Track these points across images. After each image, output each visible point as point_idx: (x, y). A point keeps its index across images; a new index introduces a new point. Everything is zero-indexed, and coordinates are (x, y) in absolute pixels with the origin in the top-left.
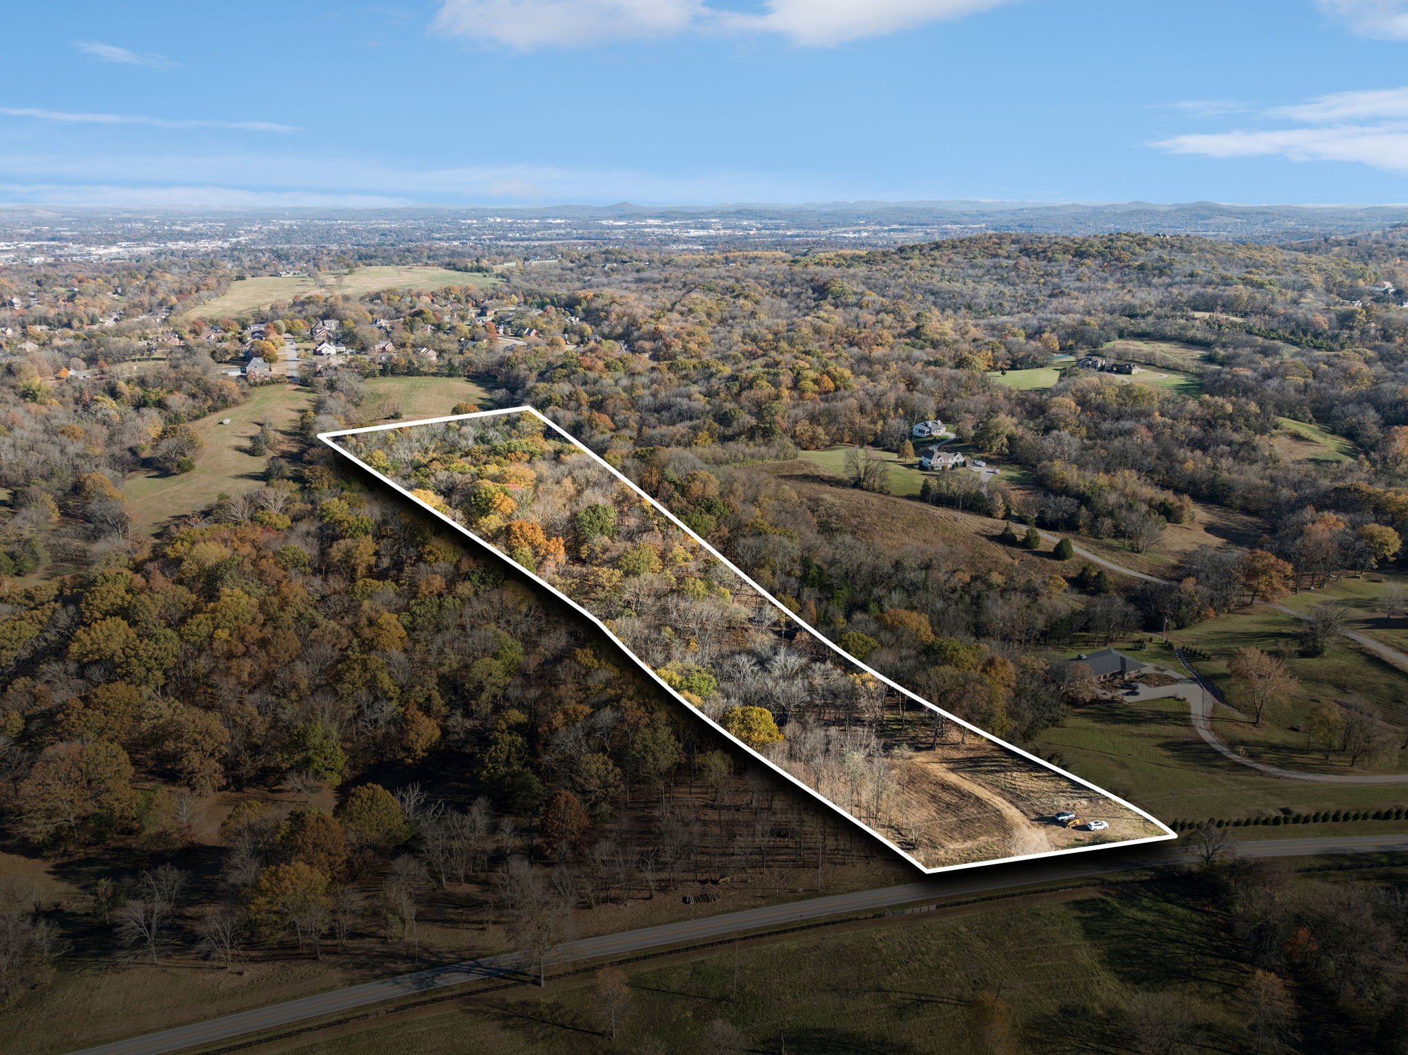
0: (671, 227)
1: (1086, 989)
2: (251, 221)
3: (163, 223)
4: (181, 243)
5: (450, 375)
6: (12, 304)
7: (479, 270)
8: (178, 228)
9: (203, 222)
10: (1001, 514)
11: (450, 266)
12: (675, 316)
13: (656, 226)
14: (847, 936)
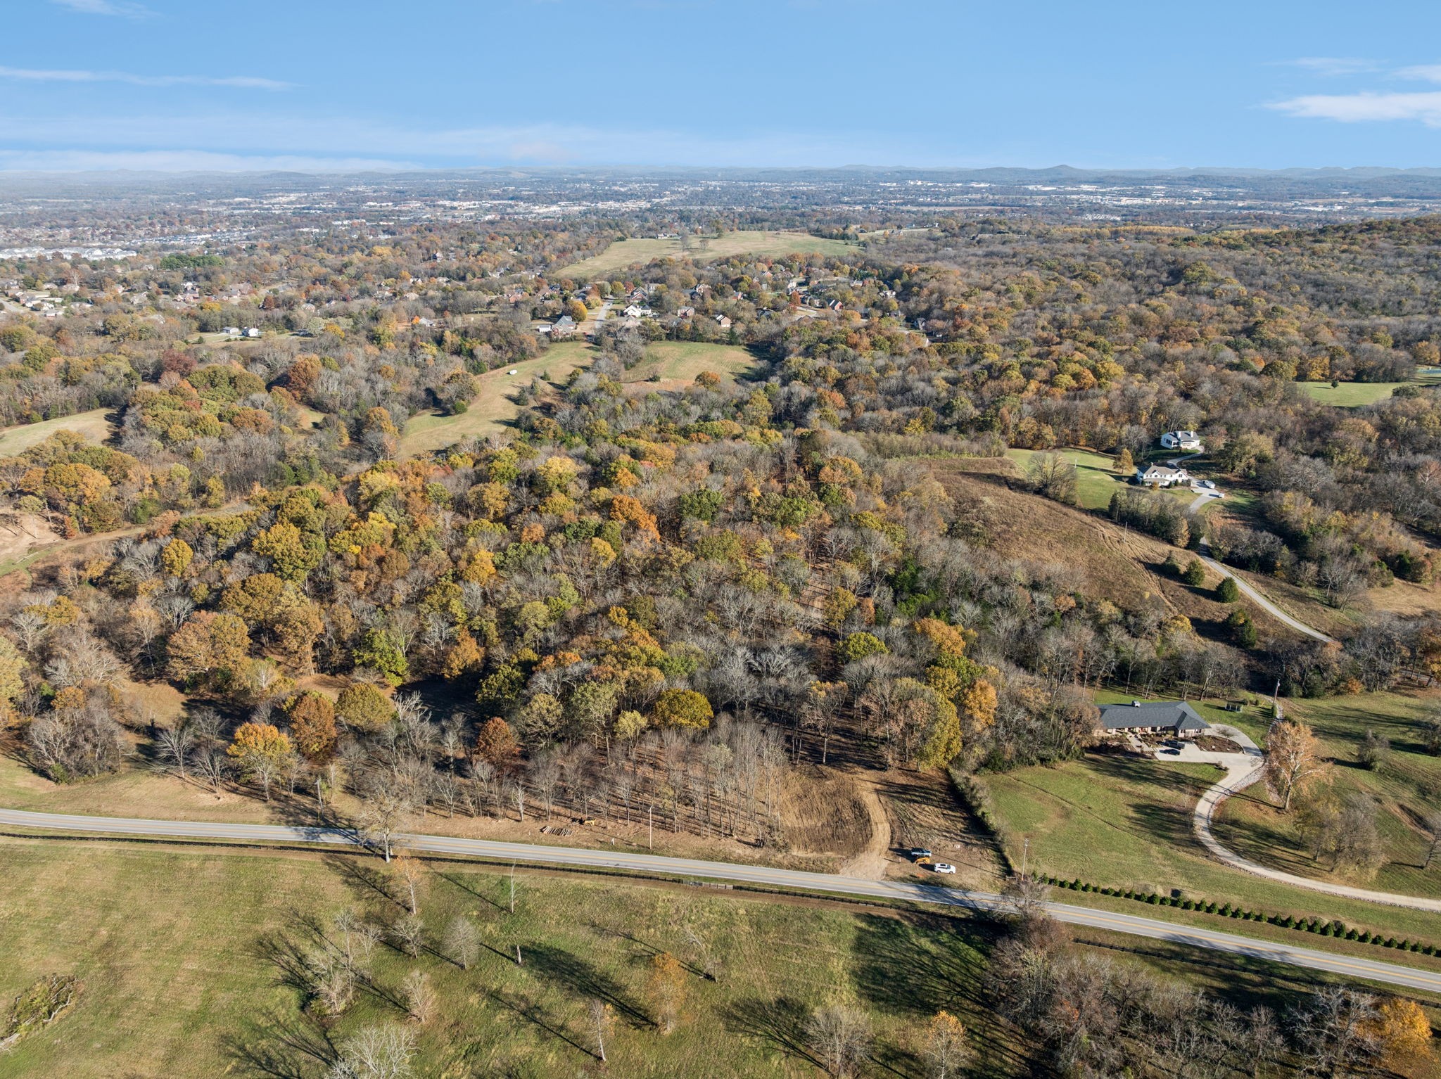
0: (1103, 194)
1: (818, 993)
2: (682, 182)
3: (606, 183)
4: (611, 203)
5: (730, 343)
6: (435, 257)
7: (844, 237)
8: (616, 188)
9: (640, 182)
10: (1183, 542)
11: (817, 233)
12: (989, 294)
13: (1091, 193)
14: (639, 890)
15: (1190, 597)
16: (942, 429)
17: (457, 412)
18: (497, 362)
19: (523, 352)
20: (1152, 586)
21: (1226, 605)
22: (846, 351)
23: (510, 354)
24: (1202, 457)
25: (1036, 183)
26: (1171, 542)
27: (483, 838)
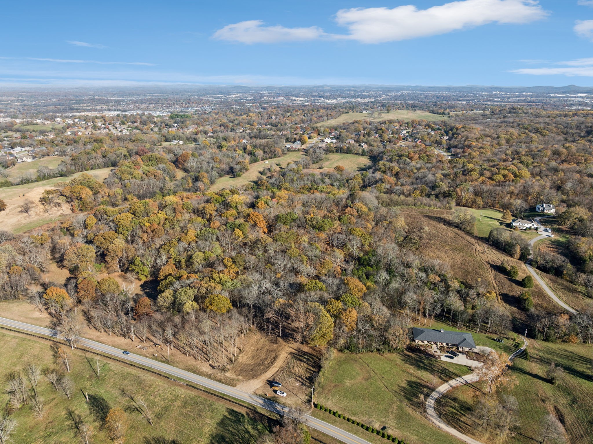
0: (588, 98)
1: (191, 440)
2: (392, 91)
3: (361, 91)
4: (358, 99)
5: (362, 155)
6: (272, 118)
7: (443, 113)
8: (364, 93)
9: (375, 91)
10: (517, 255)
11: (432, 112)
12: (489, 139)
13: (582, 97)
15: (508, 282)
16: (429, 196)
17: (237, 177)
18: (264, 158)
19: (275, 155)
20: (491, 275)
21: (525, 289)
22: (405, 160)
23: (270, 155)
24: (554, 217)
25: (556, 93)
26: (511, 255)
27: (112, 346)
